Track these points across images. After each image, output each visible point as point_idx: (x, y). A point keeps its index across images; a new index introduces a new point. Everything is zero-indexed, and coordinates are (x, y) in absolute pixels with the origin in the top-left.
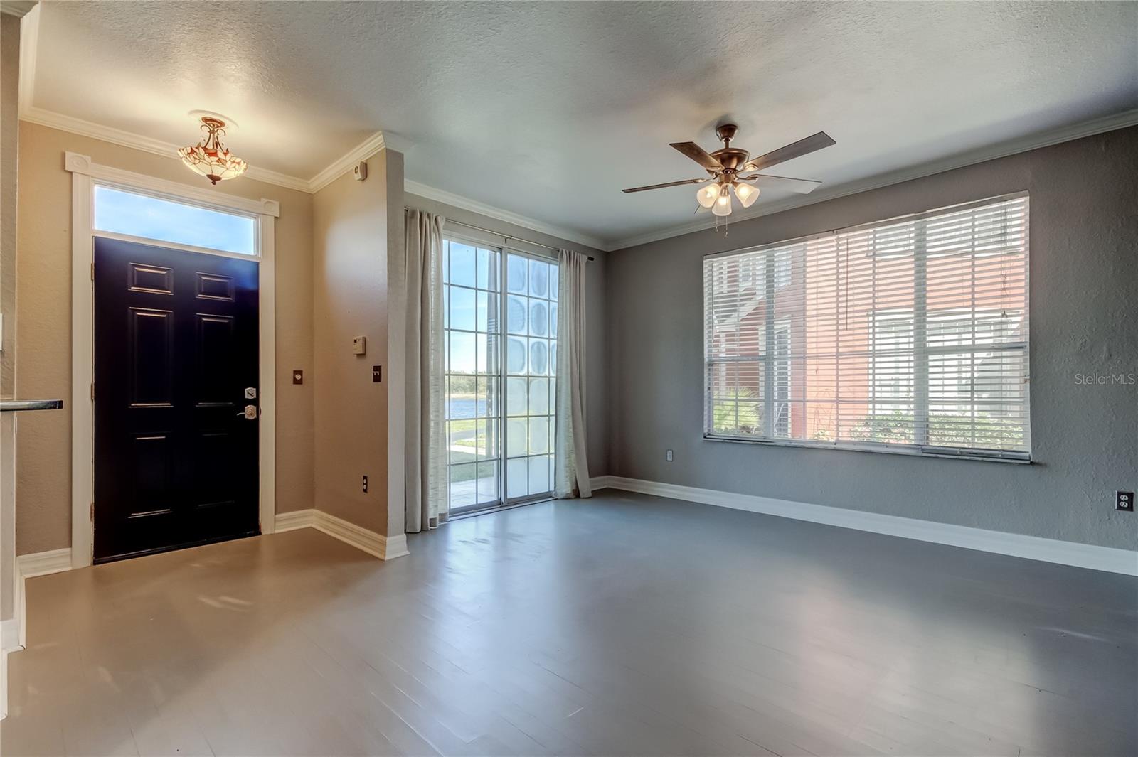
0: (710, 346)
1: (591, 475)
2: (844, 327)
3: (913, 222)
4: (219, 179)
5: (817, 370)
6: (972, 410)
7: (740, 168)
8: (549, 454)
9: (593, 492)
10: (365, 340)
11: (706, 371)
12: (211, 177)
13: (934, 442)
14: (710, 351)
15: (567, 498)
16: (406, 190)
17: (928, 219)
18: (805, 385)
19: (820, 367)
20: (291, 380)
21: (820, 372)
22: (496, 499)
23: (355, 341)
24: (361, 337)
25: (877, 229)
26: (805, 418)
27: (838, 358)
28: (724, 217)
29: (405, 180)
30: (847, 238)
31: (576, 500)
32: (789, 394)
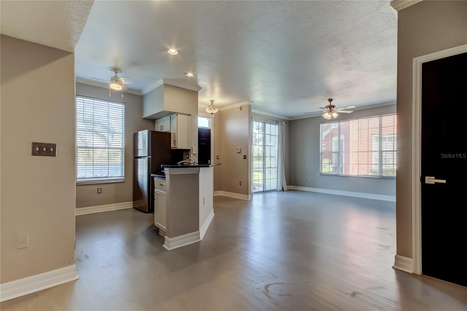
0: (321, 147)
1: (287, 185)
2: (360, 144)
3: (378, 118)
4: (213, 113)
5: (352, 156)
6: (393, 167)
7: (333, 109)
8: (275, 179)
9: (287, 190)
10: (240, 149)
11: (320, 156)
12: (211, 113)
13: (384, 175)
14: (321, 149)
15: (280, 191)
16: (252, 112)
17: (383, 117)
18: (349, 160)
19: (353, 155)
20: (216, 158)
21: (353, 156)
22: (262, 190)
23: (237, 149)
24: (239, 148)
25: (369, 119)
26: (349, 169)
27: (358, 153)
28: (329, 120)
29: (252, 109)
30: (361, 121)
31: (282, 192)
32: (344, 162)
